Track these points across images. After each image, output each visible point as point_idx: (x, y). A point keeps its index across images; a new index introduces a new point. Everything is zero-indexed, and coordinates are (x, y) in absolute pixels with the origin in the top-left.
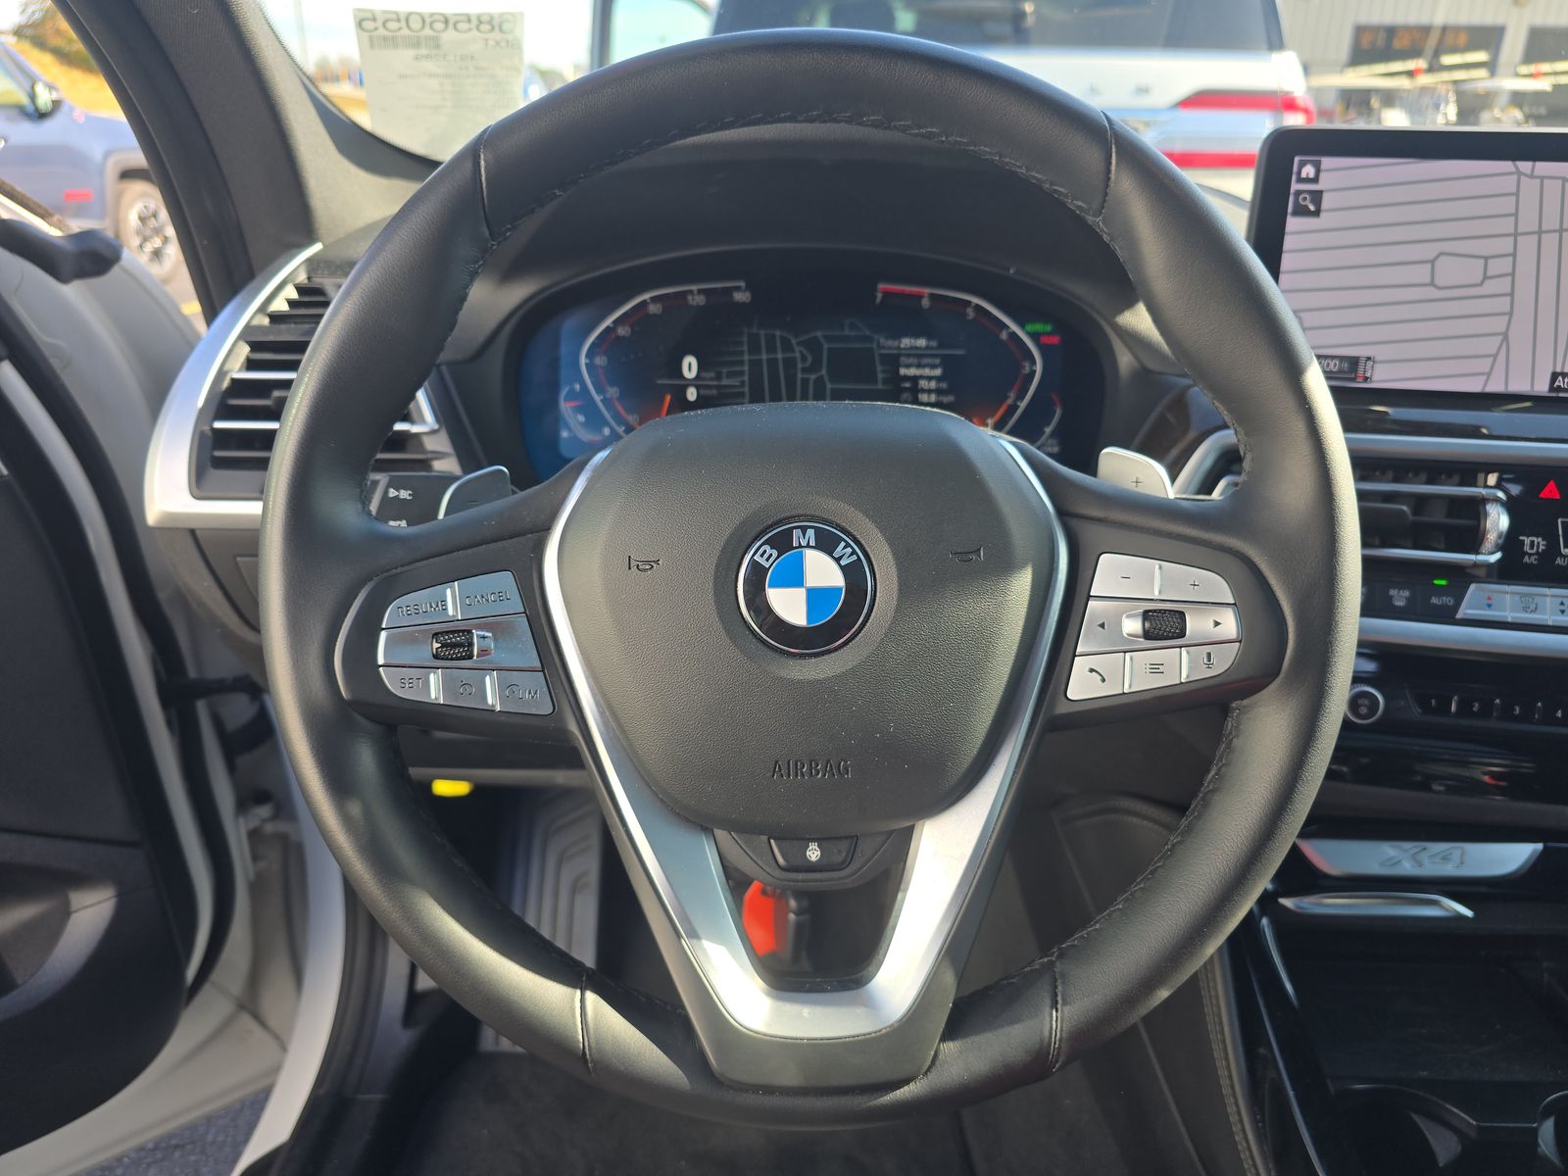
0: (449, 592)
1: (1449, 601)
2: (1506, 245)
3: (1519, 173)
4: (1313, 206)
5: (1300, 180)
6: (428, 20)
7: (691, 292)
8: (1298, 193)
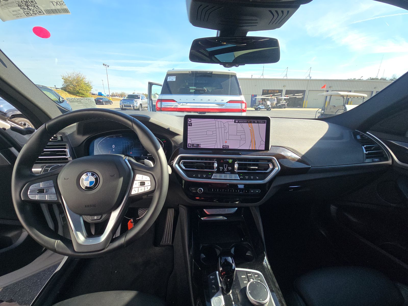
0: (41, 184)
1: (211, 176)
2: (215, 130)
3: (215, 120)
4: (191, 125)
5: (189, 122)
6: (78, 99)
7: (114, 136)
8: (189, 123)
